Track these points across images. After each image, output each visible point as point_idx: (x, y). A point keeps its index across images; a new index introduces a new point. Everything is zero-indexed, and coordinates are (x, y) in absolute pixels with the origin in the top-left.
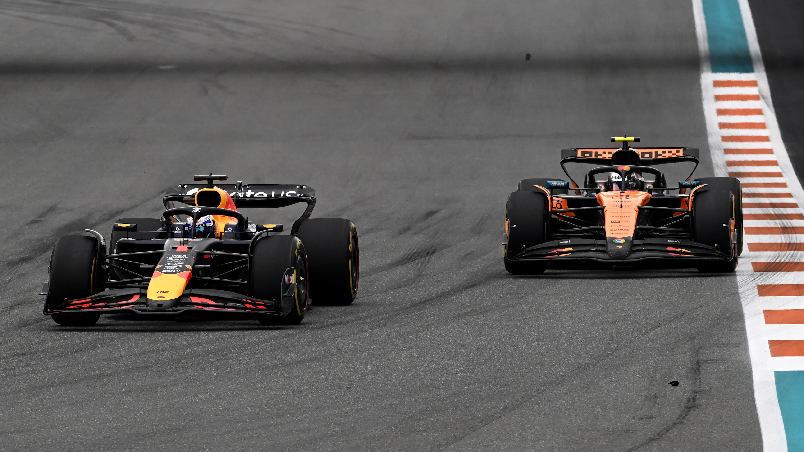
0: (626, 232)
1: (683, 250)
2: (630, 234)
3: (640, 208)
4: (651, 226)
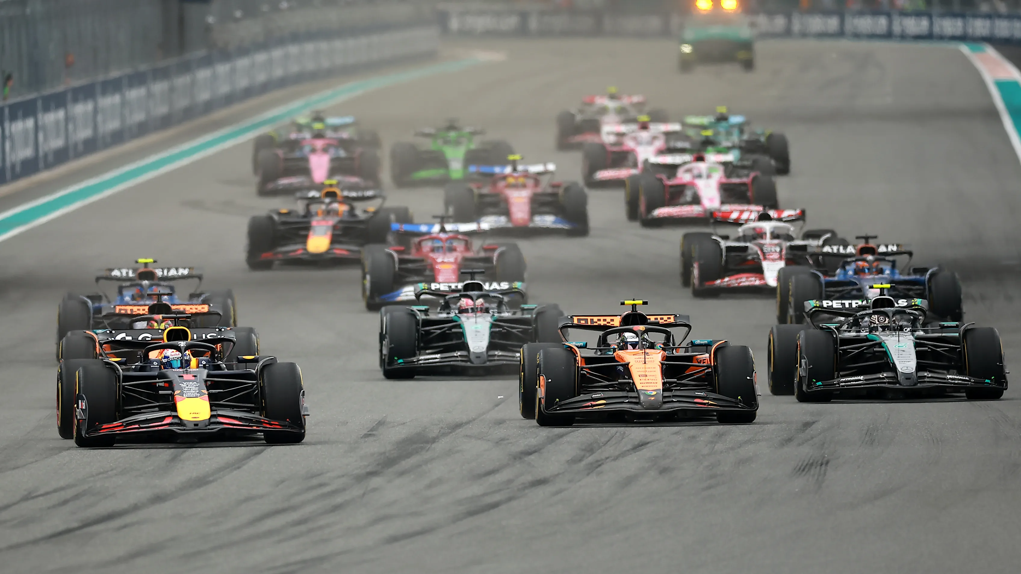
0: (655, 385)
1: (710, 402)
2: (660, 386)
3: (662, 364)
4: (676, 380)
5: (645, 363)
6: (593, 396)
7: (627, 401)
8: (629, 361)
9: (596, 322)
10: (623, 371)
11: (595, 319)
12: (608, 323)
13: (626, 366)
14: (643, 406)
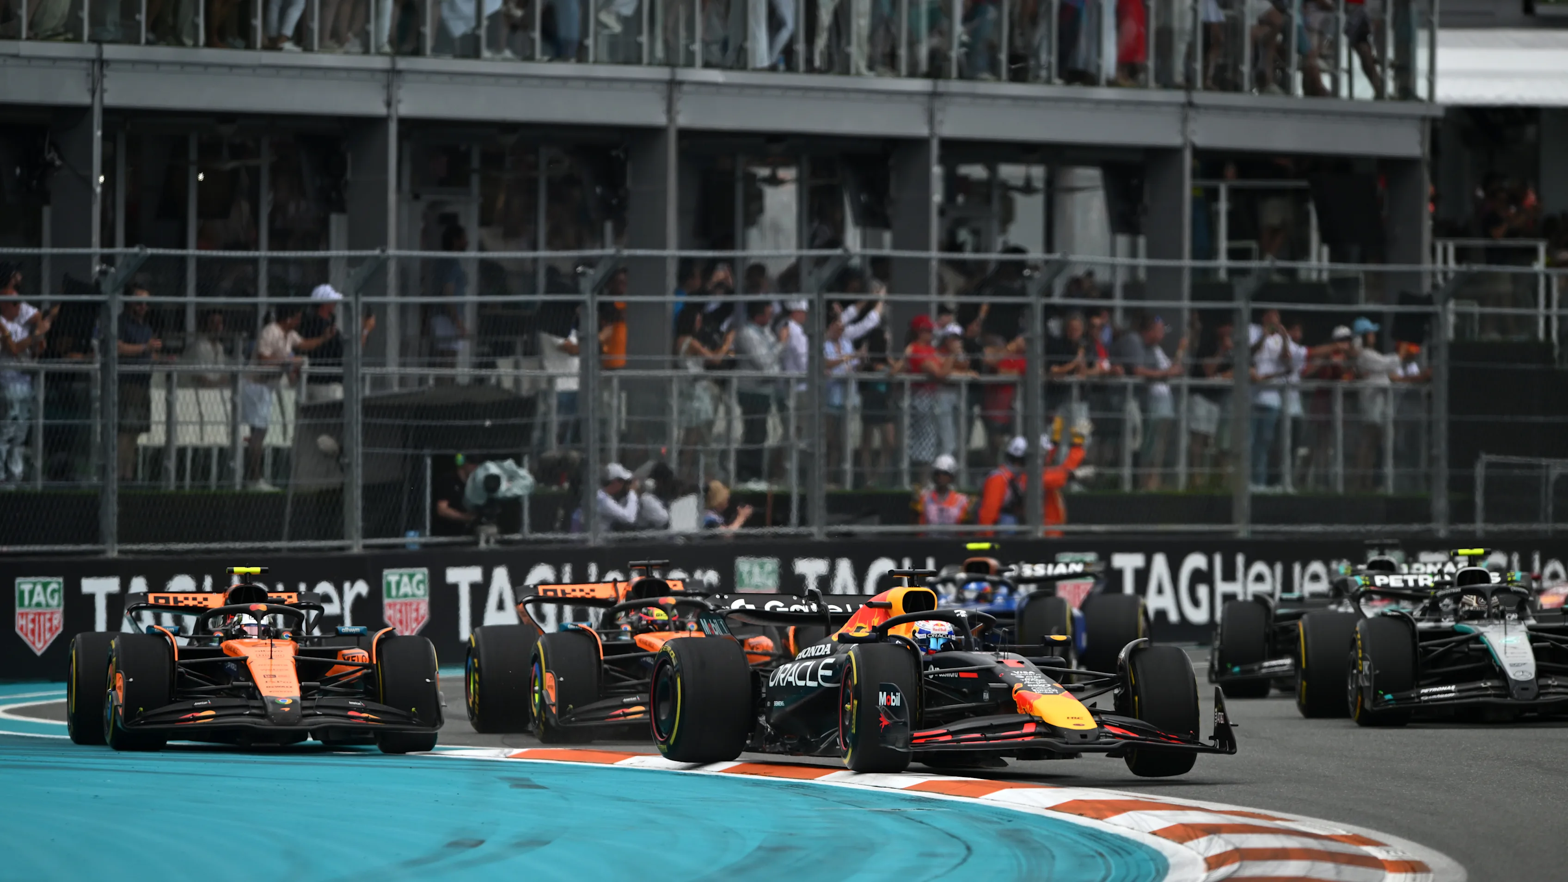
0: (289, 691)
1: (369, 715)
2: (296, 693)
3: (296, 660)
4: (319, 683)
5: (271, 658)
6: (196, 704)
7: (248, 712)
8: (247, 655)
9: (182, 602)
10: (235, 670)
11: (181, 597)
12: (199, 603)
13: (243, 663)
14: (271, 720)
